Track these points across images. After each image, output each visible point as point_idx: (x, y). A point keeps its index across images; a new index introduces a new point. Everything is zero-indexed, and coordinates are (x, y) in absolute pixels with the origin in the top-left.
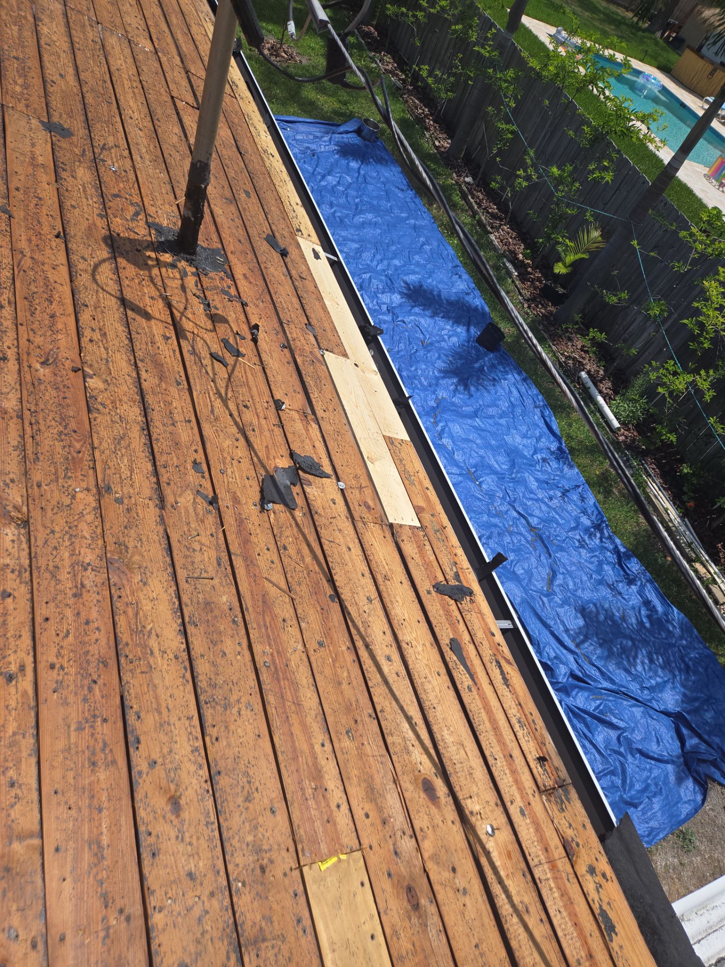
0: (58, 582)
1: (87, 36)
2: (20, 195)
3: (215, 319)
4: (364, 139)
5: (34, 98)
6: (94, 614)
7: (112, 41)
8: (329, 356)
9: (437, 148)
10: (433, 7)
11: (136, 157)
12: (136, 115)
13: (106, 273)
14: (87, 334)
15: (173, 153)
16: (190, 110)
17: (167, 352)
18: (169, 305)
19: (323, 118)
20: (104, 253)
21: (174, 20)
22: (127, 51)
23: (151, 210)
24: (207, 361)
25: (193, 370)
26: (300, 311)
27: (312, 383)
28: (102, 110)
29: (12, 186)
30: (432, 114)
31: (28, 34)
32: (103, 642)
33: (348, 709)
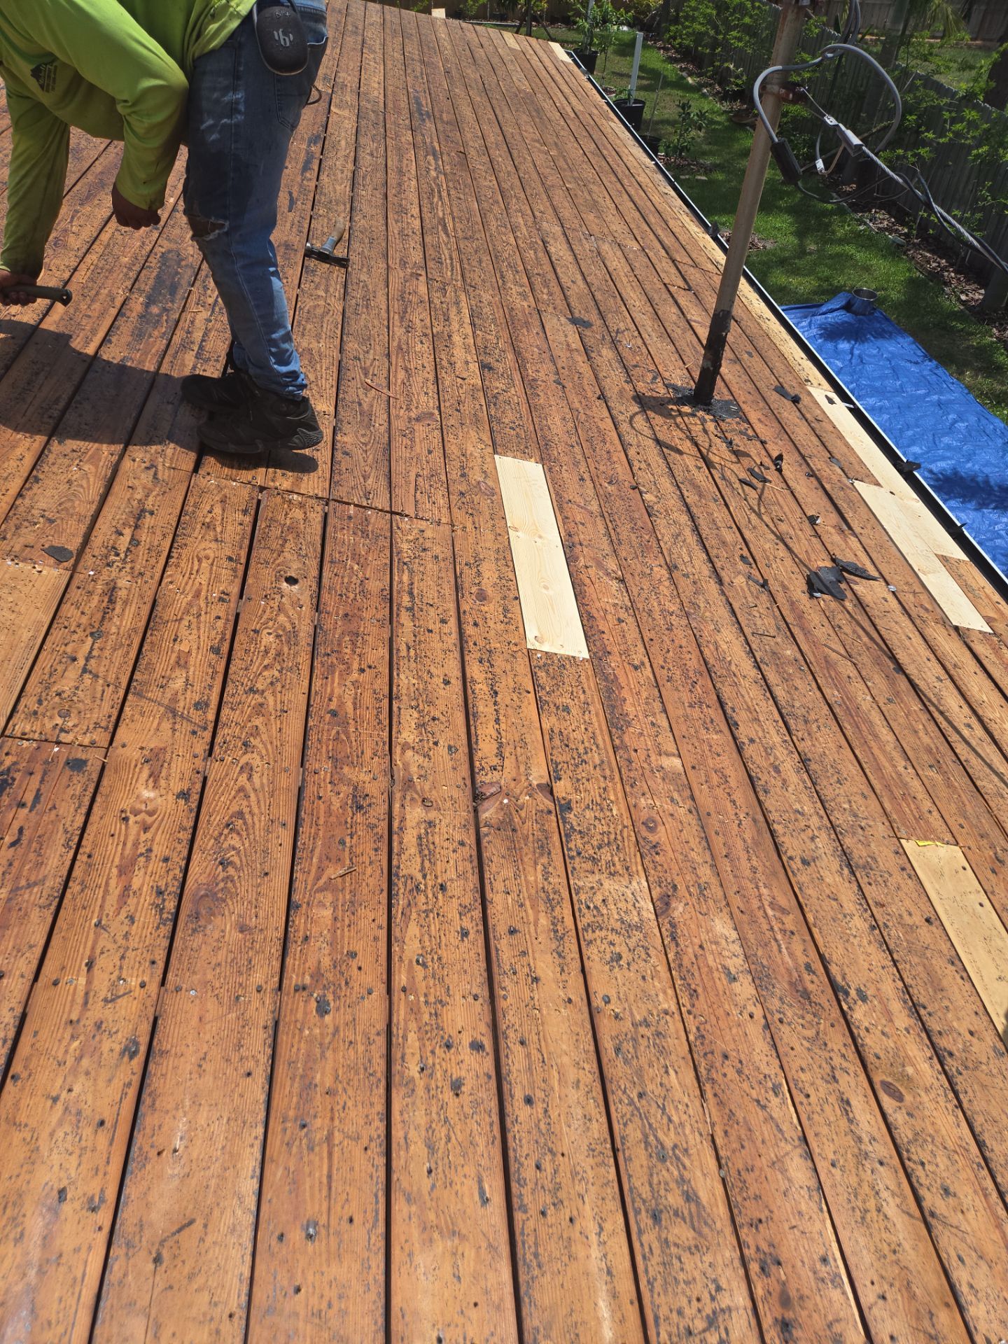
0: (654, 619)
1: (585, 247)
2: (566, 372)
3: (738, 454)
4: (856, 313)
5: (558, 302)
6: (684, 643)
7: (605, 247)
8: (857, 483)
9: (963, 302)
10: (942, 135)
11: (645, 336)
12: (637, 303)
13: (640, 421)
14: (636, 463)
15: (675, 328)
16: (683, 292)
17: (701, 477)
18: (696, 445)
19: (798, 301)
20: (636, 408)
21: (653, 219)
22: (619, 253)
23: (666, 375)
24: (737, 485)
25: (727, 492)
26: (821, 448)
27: (845, 505)
28: (610, 303)
29: (559, 366)
30: (951, 265)
31: (541, 254)
32: (695, 661)
33: (929, 750)
